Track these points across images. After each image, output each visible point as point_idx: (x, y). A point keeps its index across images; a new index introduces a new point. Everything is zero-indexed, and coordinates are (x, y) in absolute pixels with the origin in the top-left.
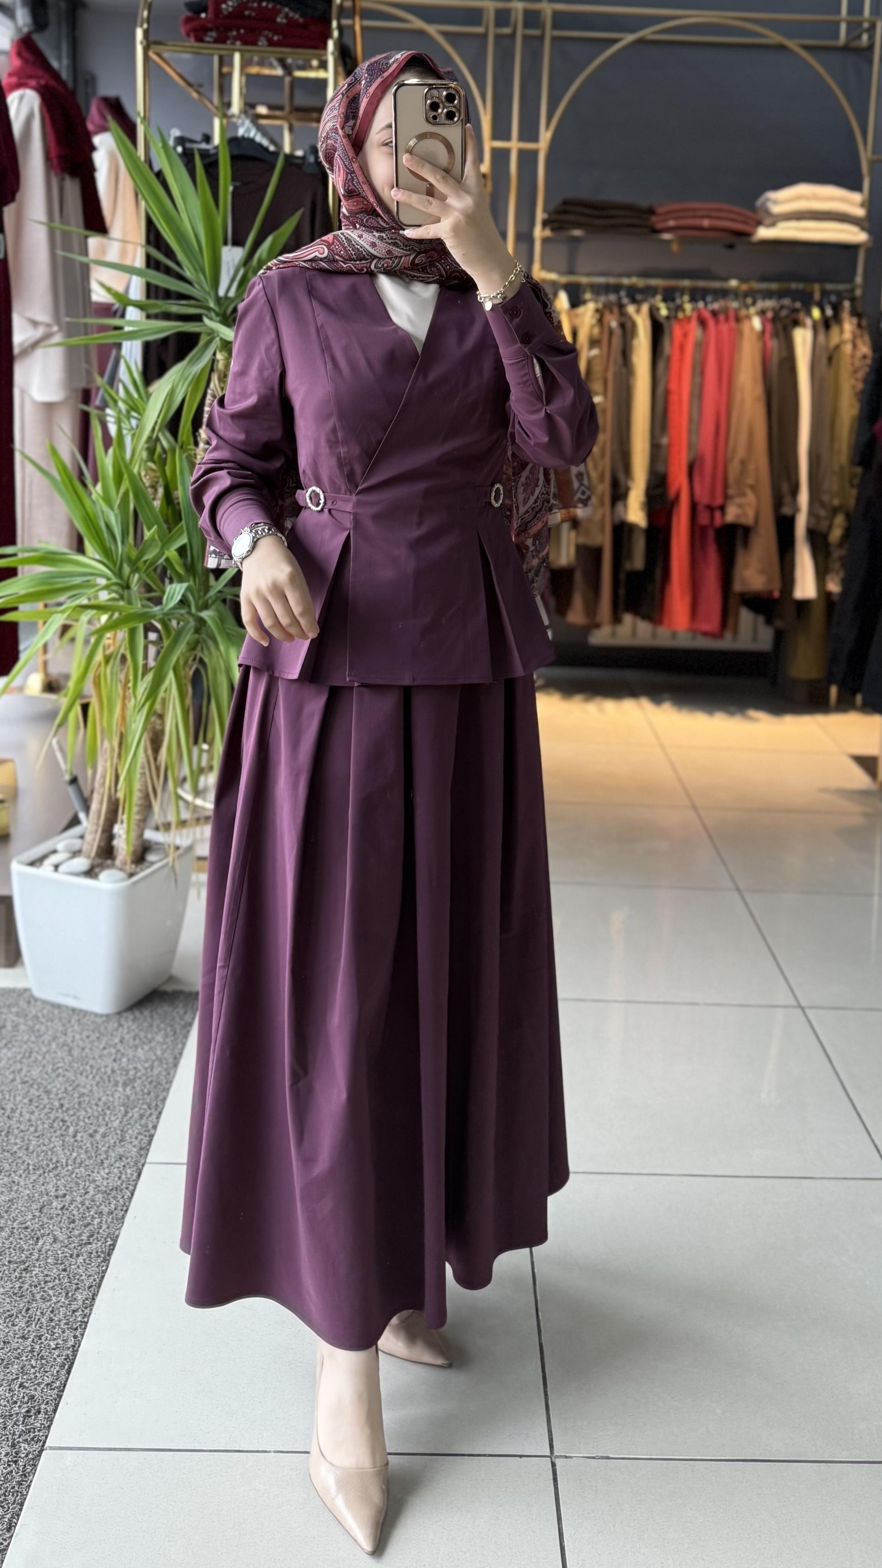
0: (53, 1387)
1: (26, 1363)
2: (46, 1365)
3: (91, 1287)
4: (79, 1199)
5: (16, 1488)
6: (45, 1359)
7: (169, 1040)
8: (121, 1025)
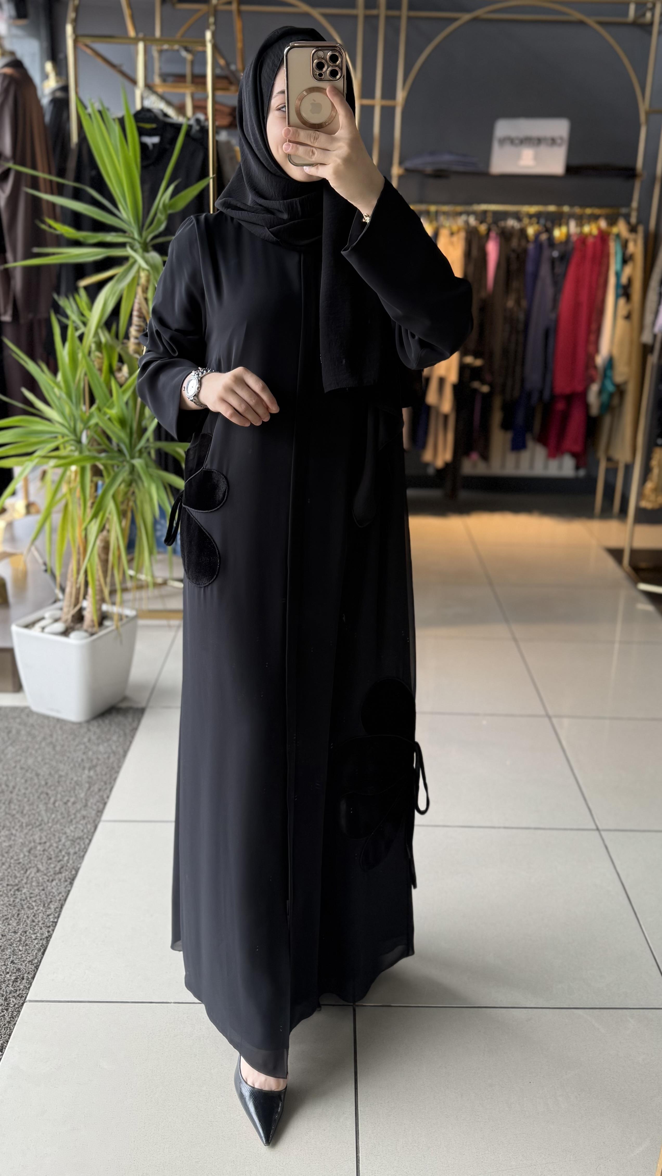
0: (33, 963)
1: (16, 948)
2: (29, 949)
3: (60, 900)
4: (55, 845)
5: (7, 1025)
6: (28, 946)
7: (121, 739)
8: (89, 730)
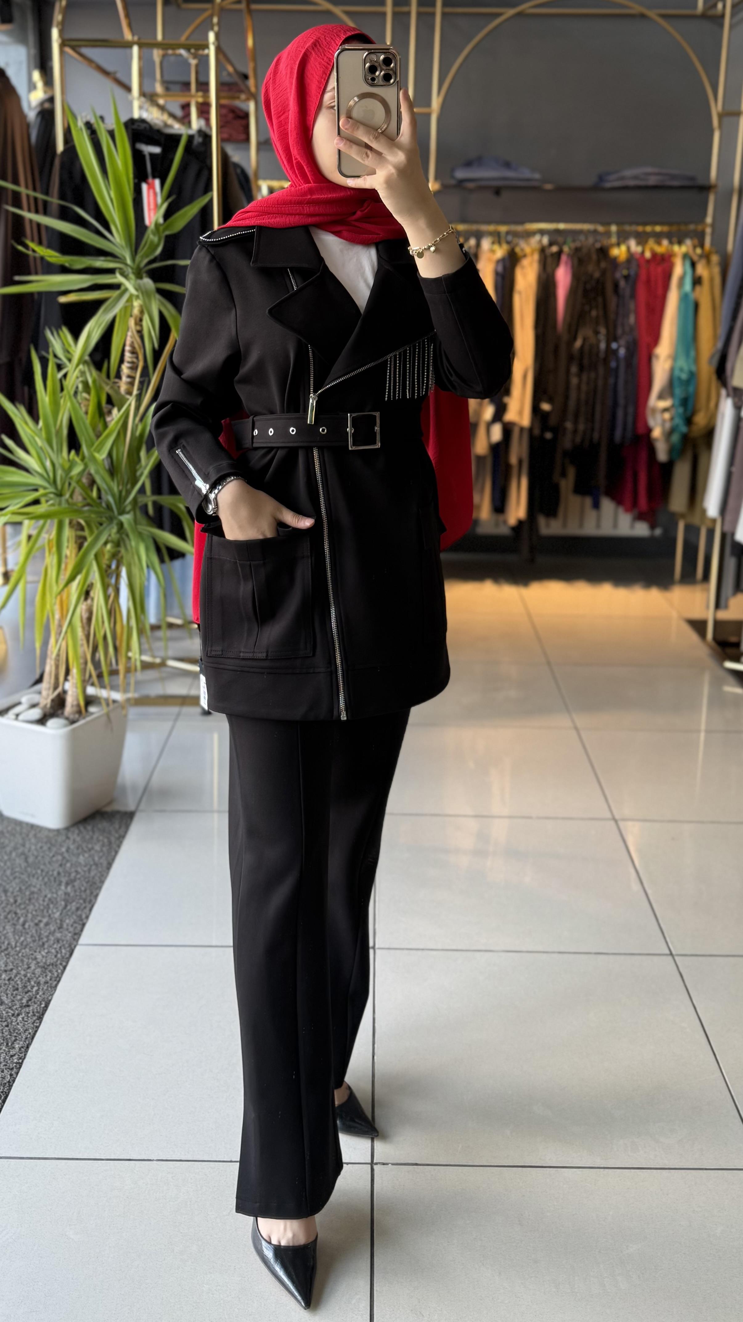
3: (26, 1038)
4: (23, 973)
7: (105, 849)
8: (68, 838)
